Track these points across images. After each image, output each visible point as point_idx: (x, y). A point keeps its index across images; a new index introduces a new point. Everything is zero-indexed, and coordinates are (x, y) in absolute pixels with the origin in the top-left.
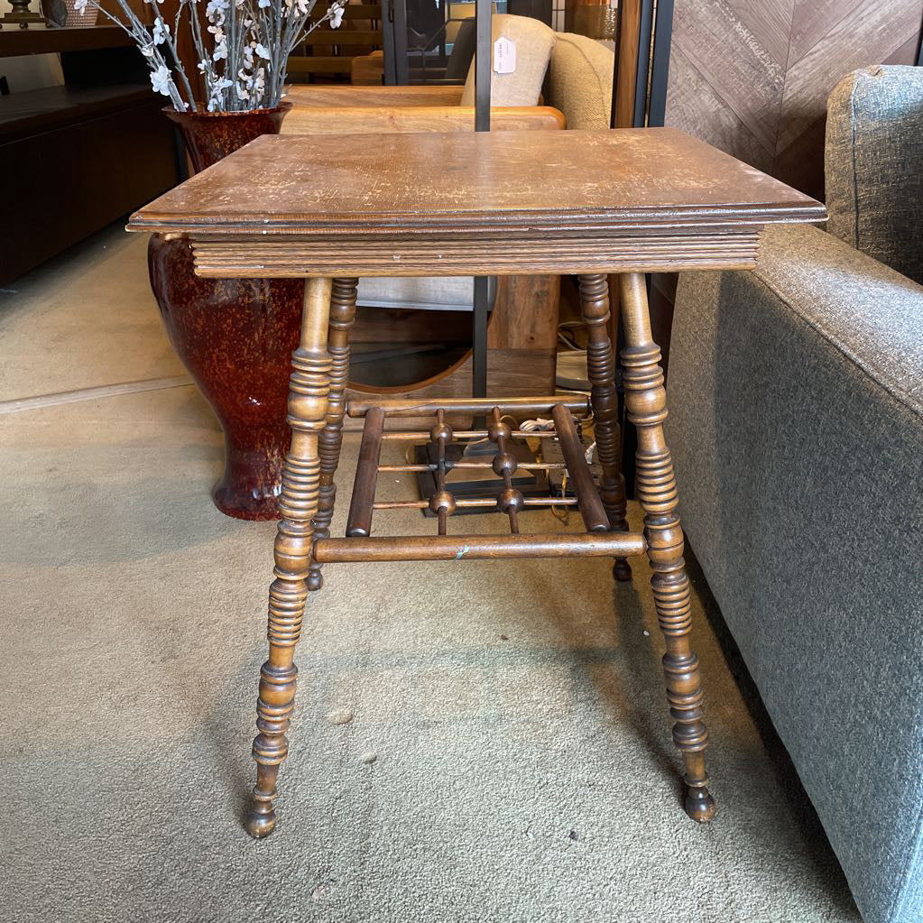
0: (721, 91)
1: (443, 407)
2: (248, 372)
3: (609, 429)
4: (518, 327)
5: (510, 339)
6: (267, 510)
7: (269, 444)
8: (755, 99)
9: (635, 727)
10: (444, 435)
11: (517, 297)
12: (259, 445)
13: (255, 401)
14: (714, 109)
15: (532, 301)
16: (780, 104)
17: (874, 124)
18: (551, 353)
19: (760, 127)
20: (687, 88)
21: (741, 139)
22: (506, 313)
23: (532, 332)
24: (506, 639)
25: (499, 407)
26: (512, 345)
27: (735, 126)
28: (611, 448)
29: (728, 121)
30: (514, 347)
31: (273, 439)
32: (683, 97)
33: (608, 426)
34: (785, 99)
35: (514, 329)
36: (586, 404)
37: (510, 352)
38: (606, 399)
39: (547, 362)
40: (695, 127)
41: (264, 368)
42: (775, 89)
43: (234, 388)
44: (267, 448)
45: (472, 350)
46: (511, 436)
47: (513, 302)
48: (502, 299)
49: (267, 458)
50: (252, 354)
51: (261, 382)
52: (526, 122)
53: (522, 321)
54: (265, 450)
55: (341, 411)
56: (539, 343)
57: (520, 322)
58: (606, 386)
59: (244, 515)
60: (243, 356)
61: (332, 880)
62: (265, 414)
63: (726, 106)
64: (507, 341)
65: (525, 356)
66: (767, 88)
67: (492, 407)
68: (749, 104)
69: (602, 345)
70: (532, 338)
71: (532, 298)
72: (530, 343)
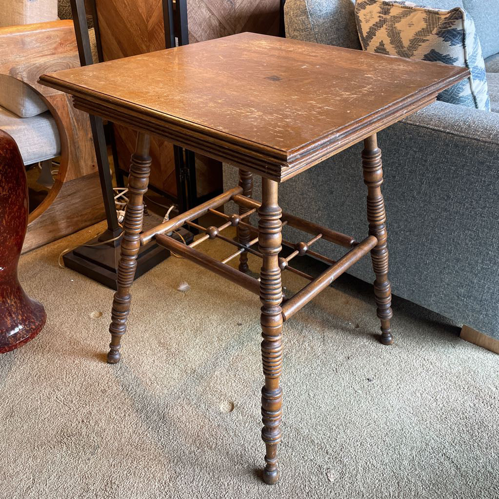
0: (210, 6)
4: (85, 162)
5: (81, 170)
8: (224, 9)
11: (80, 143)
14: (208, 16)
15: (88, 143)
16: (235, 11)
17: (321, 21)
19: (228, 24)
20: (195, 6)
21: (221, 31)
22: (76, 155)
23: (92, 162)
26: (83, 173)
27: (218, 24)
29: (215, 23)
30: (85, 175)
32: (193, 11)
34: (236, 8)
35: (82, 163)
37: (84, 178)
40: (201, 27)
42: (232, 3)
47: (78, 147)
48: (72, 147)
52: (62, 31)
53: (86, 158)
57: (85, 158)
59: (7, 349)
61: (327, 469)
63: (213, 14)
64: (80, 172)
65: (92, 178)
66: (229, 3)
68: (222, 12)
70: (93, 166)
71: (88, 141)
72: (93, 169)
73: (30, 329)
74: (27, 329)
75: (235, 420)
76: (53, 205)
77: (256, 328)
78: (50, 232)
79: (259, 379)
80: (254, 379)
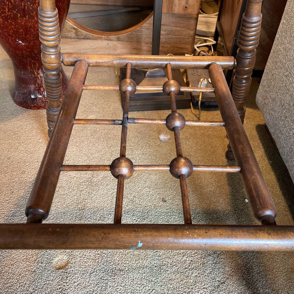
1: (131, 62)
2: (11, 24)
3: (244, 81)
4: (179, 1)
5: (174, 8)
6: (37, 104)
7: (35, 67)
9: (244, 279)
10: (130, 88)
12: (29, 68)
13: (20, 42)
18: (195, 16)
23: (186, 3)
24: (165, 201)
25: (171, 63)
26: (175, 11)
28: (243, 93)
30: (175, 12)
31: (37, 64)
33: (245, 79)
36: (233, 63)
37: (174, 15)
38: (248, 60)
39: (193, 22)
41: (22, 22)
43: (6, 34)
44: (34, 69)
45: (153, 12)
46: (179, 90)
49: (35, 75)
50: (12, 12)
51: (22, 30)
54: (33, 71)
55: (57, 61)
56: (190, 11)
58: (250, 51)
60: (5, 13)
62: (29, 50)
64: (172, 8)
65: (181, 18)
67: (166, 63)
69: (255, 19)
70: (186, 7)
72: (185, 10)
73: (45, 102)
74: (44, 100)
75: (48, 280)
76: (141, 28)
77: (172, 215)
78: (134, 49)
79: (112, 264)
80: (109, 259)
